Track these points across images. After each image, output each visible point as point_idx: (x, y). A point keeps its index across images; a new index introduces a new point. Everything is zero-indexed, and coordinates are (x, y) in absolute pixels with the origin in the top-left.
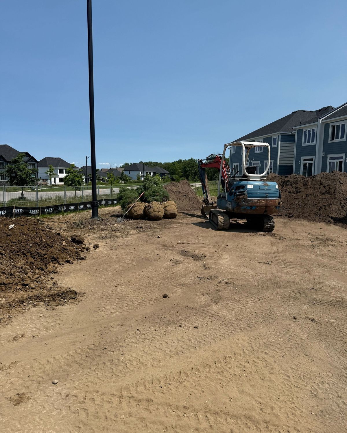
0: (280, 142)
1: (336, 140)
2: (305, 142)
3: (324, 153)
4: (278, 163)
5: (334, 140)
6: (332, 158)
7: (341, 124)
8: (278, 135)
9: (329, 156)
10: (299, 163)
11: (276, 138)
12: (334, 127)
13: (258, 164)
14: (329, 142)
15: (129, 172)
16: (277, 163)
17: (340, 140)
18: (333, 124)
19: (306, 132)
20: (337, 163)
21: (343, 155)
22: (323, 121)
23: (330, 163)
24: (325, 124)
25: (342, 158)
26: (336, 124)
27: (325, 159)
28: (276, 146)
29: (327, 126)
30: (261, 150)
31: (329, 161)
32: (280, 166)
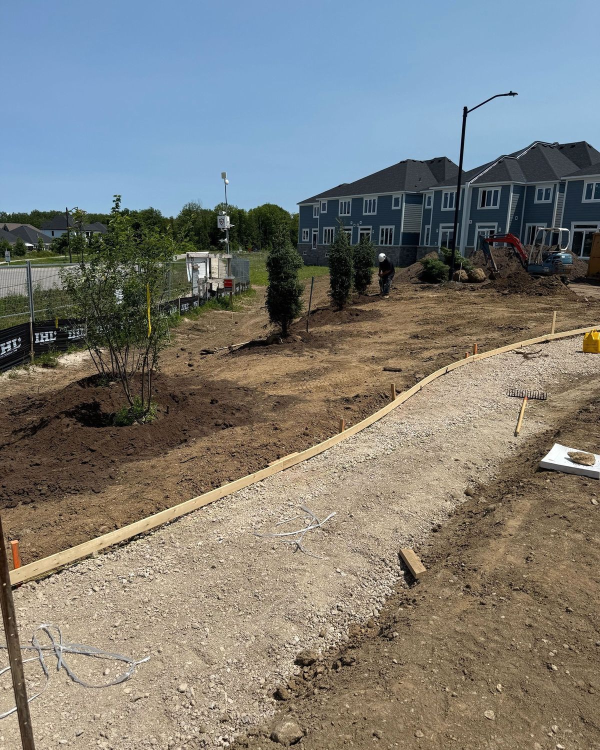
0: (404, 203)
1: (486, 208)
2: (445, 206)
3: (471, 221)
4: (402, 231)
5: (484, 206)
6: (480, 227)
7: (493, 190)
8: (403, 195)
9: (477, 224)
10: (437, 231)
11: (398, 198)
12: (484, 192)
13: (369, 229)
14: (478, 208)
15: (53, 232)
16: (400, 230)
17: (492, 207)
18: (484, 189)
19: (446, 194)
20: (487, 232)
21: (496, 224)
22: (471, 185)
23: (479, 232)
24: (473, 188)
25: (494, 227)
26: (487, 190)
27: (472, 229)
28: (399, 208)
29: (475, 190)
30: (374, 211)
31: (477, 230)
32: (404, 233)
